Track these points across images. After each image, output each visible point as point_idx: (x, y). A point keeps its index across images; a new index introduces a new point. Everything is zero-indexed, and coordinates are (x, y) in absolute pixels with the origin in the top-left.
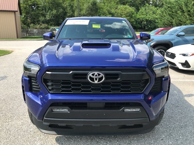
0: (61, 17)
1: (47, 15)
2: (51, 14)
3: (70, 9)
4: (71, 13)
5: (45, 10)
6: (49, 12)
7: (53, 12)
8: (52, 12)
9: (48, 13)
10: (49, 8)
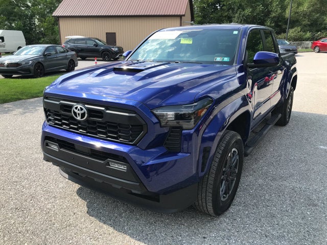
0: (259, 20)
1: (234, 17)
2: (241, 15)
3: (277, 5)
4: (279, 11)
5: (233, 9)
6: (239, 12)
7: (246, 11)
8: (243, 13)
9: (237, 15)
10: (240, 5)
